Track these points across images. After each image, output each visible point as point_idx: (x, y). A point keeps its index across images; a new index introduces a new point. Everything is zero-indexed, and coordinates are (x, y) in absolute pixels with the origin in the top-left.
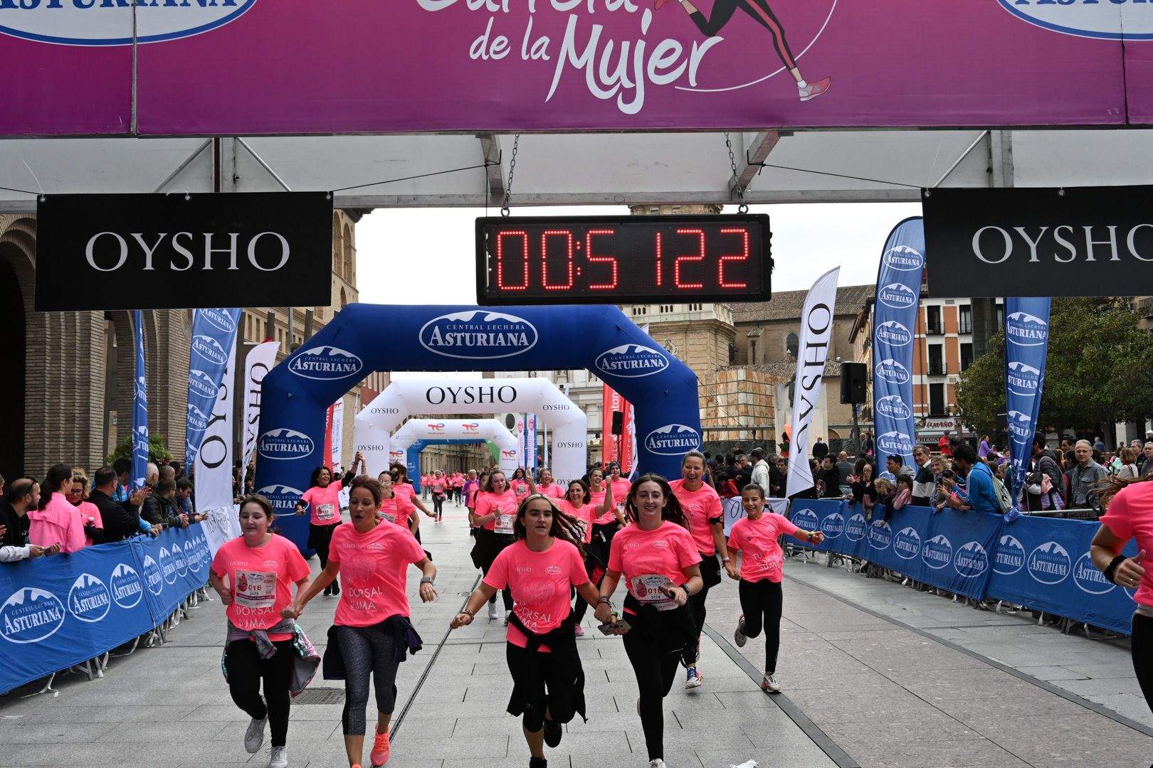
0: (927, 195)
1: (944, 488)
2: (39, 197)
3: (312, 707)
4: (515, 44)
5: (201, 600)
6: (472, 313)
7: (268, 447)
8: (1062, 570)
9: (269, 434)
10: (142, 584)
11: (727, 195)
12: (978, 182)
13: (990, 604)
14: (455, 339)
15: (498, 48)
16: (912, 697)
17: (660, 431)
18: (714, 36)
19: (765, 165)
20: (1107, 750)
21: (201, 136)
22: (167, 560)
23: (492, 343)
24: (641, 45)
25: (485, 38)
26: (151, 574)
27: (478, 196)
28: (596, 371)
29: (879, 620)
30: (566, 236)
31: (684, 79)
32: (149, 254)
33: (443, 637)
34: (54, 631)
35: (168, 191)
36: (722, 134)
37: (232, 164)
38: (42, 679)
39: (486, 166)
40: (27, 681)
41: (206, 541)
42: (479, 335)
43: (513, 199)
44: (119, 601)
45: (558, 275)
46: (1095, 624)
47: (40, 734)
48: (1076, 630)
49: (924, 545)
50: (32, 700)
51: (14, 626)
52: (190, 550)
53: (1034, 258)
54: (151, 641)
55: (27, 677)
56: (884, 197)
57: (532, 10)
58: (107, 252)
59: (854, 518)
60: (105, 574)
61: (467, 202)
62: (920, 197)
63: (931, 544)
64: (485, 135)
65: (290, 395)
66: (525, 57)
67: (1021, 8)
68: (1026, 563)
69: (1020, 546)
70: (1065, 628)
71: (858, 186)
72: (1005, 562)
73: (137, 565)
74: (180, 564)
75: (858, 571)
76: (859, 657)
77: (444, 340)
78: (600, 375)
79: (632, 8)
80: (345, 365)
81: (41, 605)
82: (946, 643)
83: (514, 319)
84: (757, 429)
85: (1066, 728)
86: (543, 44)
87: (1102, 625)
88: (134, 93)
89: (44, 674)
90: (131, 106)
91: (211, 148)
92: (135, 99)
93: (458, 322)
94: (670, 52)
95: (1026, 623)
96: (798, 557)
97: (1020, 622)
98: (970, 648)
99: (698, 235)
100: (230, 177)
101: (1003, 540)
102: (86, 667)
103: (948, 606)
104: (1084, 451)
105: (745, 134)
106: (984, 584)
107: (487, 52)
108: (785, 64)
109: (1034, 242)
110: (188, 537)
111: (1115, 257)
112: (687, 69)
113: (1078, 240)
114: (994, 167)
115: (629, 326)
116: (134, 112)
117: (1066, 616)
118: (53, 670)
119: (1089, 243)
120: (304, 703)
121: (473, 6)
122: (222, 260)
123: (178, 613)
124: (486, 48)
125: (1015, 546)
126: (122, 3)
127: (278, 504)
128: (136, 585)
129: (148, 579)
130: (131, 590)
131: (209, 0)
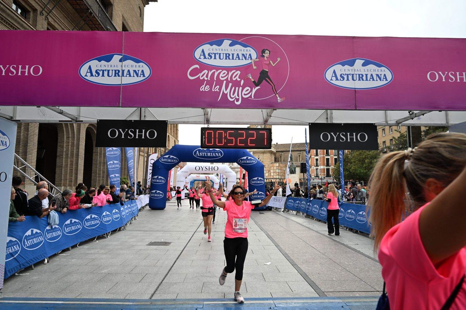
0: (310, 124)
1: (325, 195)
2: (98, 120)
3: (161, 246)
4: (211, 87)
5: (135, 219)
7: (154, 181)
8: (353, 217)
9: (154, 177)
10: (120, 214)
11: (263, 123)
12: (324, 121)
14: (202, 154)
15: (207, 88)
16: (312, 248)
17: (254, 179)
18: (258, 86)
19: (271, 116)
21: (136, 107)
22: (127, 209)
23: (212, 156)
24: (241, 88)
25: (204, 86)
27: (203, 122)
28: (238, 163)
29: (307, 229)
30: (223, 132)
31: (251, 96)
32: (123, 134)
34: (97, 226)
35: (128, 119)
36: (261, 110)
37: (144, 113)
39: (204, 115)
40: (90, 238)
41: (137, 204)
42: (208, 153)
43: (210, 123)
44: (114, 219)
45: (221, 142)
46: (360, 231)
47: (93, 251)
48: (356, 232)
51: (88, 224)
52: (133, 206)
53: (335, 140)
54: (122, 229)
56: (301, 124)
57: (215, 79)
58: (113, 133)
60: (111, 212)
61: (199, 123)
62: (308, 124)
63: (322, 210)
64: (203, 109)
65: (159, 167)
66: (213, 90)
67: (331, 81)
68: (344, 215)
69: (343, 211)
70: (354, 232)
71: (295, 121)
73: (119, 209)
74: (130, 210)
75: (304, 216)
76: (300, 238)
77: (199, 154)
78: (239, 164)
79: (239, 80)
80: (174, 160)
81: (94, 219)
83: (218, 150)
84: (281, 179)
85: (350, 256)
86: (217, 88)
87: (361, 231)
88: (121, 97)
89: (94, 236)
91: (139, 109)
93: (203, 150)
94: (248, 90)
96: (289, 212)
97: (343, 230)
99: (254, 133)
100: (144, 116)
101: (339, 209)
102: (104, 234)
103: (325, 226)
107: (204, 89)
108: (275, 94)
109: (335, 136)
110: (132, 203)
111: (355, 141)
112: (251, 94)
113: (346, 136)
114: (328, 118)
115: (247, 151)
116: (121, 101)
117: (354, 228)
118: (97, 236)
119: (349, 137)
120: (159, 245)
121: (201, 78)
122: (140, 136)
123: (129, 222)
124: (204, 88)
125: (342, 211)
126: (119, 76)
127: (156, 195)
128: (119, 215)
129: (122, 213)
130: (117, 216)
131: (139, 76)
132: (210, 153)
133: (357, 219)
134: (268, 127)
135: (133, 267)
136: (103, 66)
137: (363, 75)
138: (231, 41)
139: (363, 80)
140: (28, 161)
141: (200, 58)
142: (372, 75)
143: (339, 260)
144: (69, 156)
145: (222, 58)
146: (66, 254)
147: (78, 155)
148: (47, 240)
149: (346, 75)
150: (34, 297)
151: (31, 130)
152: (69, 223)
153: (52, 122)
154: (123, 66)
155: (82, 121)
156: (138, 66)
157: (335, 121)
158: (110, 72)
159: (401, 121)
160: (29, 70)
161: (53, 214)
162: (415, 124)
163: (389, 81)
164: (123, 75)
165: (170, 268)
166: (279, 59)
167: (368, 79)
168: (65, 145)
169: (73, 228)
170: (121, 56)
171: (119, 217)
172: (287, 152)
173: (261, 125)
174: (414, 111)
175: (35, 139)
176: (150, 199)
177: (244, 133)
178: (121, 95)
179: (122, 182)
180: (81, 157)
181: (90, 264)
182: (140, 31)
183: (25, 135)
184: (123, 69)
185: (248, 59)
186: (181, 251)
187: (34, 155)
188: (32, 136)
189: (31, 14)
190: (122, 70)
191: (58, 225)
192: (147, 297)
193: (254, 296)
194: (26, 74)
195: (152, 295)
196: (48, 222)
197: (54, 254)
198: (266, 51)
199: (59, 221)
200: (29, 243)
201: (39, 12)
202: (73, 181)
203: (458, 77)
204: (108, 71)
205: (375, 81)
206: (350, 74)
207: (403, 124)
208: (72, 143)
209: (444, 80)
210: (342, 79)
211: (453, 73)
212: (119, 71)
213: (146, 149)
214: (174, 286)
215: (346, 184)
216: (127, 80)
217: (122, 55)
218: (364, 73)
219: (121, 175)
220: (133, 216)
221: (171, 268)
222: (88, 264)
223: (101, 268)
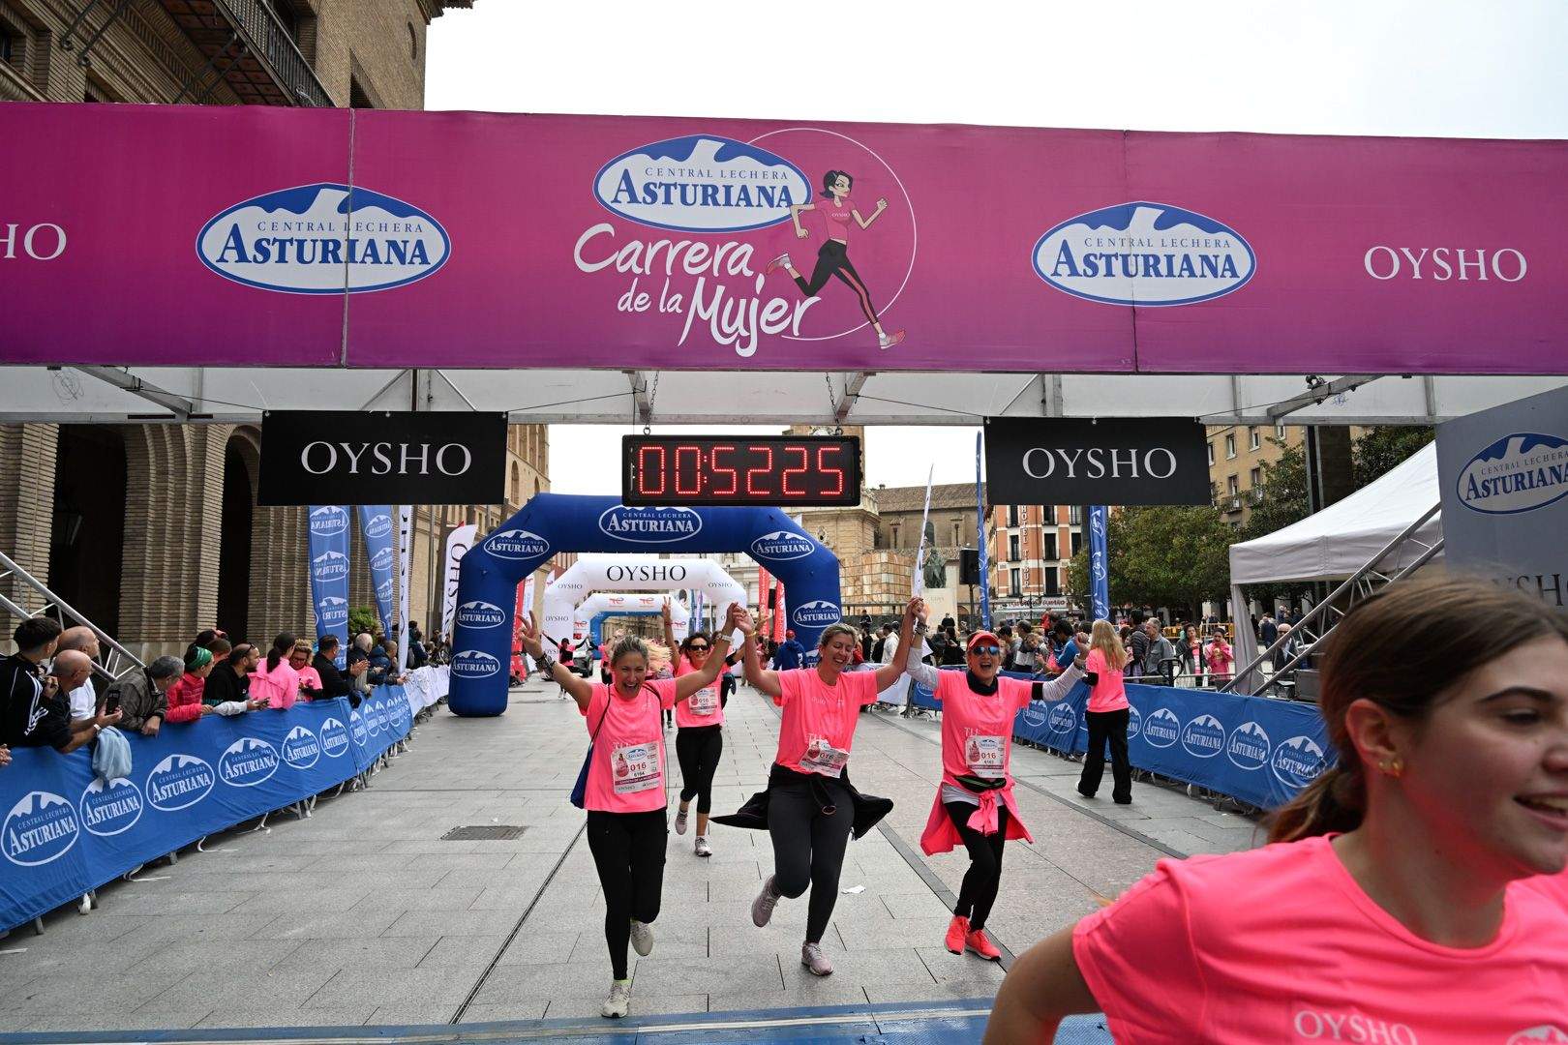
0: (988, 422)
1: (1040, 657)
2: (264, 412)
3: (492, 841)
4: (655, 300)
5: (400, 751)
7: (465, 617)
9: (466, 606)
11: (831, 420)
12: (1034, 412)
13: (1076, 756)
15: (641, 303)
17: (806, 606)
18: (812, 295)
19: (858, 396)
21: (399, 368)
22: (371, 716)
24: (755, 302)
25: (630, 294)
26: (357, 727)
27: (629, 416)
30: (695, 452)
31: (789, 330)
32: (354, 460)
34: (269, 776)
35: (372, 409)
36: (824, 374)
37: (427, 386)
38: (257, 818)
39: (634, 393)
40: (243, 819)
41: (407, 700)
42: (651, 522)
43: (653, 419)
44: (327, 751)
45: (688, 483)
47: (253, 865)
50: (249, 836)
51: (235, 772)
52: (392, 707)
53: (1071, 474)
54: (355, 786)
55: (240, 815)
56: (958, 421)
57: (669, 273)
58: (319, 458)
61: (619, 422)
62: (982, 421)
64: (630, 372)
65: (484, 572)
66: (662, 310)
67: (1055, 279)
71: (939, 413)
73: (345, 719)
74: (382, 719)
77: (621, 526)
78: (755, 557)
79: (748, 273)
80: (534, 547)
81: (258, 753)
82: (1039, 790)
85: (1124, 859)
86: (676, 301)
87: (1164, 774)
88: (346, 333)
89: (258, 813)
90: (341, 344)
91: (409, 374)
92: (345, 337)
93: (632, 511)
94: (778, 308)
96: (923, 716)
98: (1056, 793)
99: (802, 453)
100: (426, 399)
102: (294, 805)
103: (1042, 758)
107: (632, 305)
108: (869, 319)
109: (1072, 461)
110: (390, 696)
111: (1135, 474)
112: (791, 323)
113: (1106, 460)
114: (1048, 400)
115: (781, 515)
116: (345, 348)
117: (1137, 766)
118: (267, 811)
119: (1115, 463)
120: (484, 838)
121: (622, 269)
122: (415, 466)
123: (380, 762)
124: (630, 302)
126: (337, 260)
127: (472, 667)
128: (344, 736)
129: (353, 732)
130: (337, 741)
131: (408, 259)
132: (658, 520)
133: (1148, 736)
134: (847, 432)
135: (395, 916)
136: (281, 226)
137: (1157, 259)
138: (722, 144)
139: (1158, 274)
140: (23, 557)
141: (616, 200)
142: (1186, 258)
143: (1088, 872)
144: (168, 536)
145: (690, 199)
146: (158, 876)
147: (197, 533)
148: (90, 830)
149: (1104, 258)
150: (43, 1031)
151: (31, 448)
152: (168, 769)
153: (102, 420)
154: (353, 226)
155: (210, 416)
156: (402, 227)
157: (1070, 412)
158: (308, 247)
159: (1282, 410)
160: (19, 241)
161: (111, 743)
162: (1328, 417)
163: (1240, 279)
164: (351, 257)
165: (521, 914)
166: (882, 205)
167: (1176, 271)
168: (151, 499)
169: (183, 787)
170: (347, 194)
171: (345, 744)
172: (918, 516)
173: (826, 424)
174: (1324, 377)
175: (45, 478)
176: (455, 681)
177: (767, 452)
178: (346, 327)
179: (356, 627)
180: (210, 539)
181: (244, 909)
182: (413, 108)
183: (12, 467)
184: (351, 238)
185: (779, 206)
186: (559, 857)
187: (43, 534)
188: (36, 471)
189: (29, 44)
190: (348, 240)
191: (127, 777)
192: (442, 1016)
193: (806, 1003)
194: (10, 254)
195: (462, 1011)
196: (94, 767)
197: (112, 877)
198: (841, 177)
199: (133, 763)
200: (25, 842)
201: (55, 39)
202: (181, 623)
203: (1462, 264)
204: (301, 243)
205: (1195, 276)
206: (1116, 256)
207: (1287, 418)
208: (176, 490)
209: (1417, 275)
210: (1090, 272)
211: (1446, 251)
212: (337, 244)
213: (437, 509)
214: (537, 977)
216: (365, 276)
217: (346, 189)
218: (1161, 253)
219: (350, 601)
220: (394, 740)
221: (527, 913)
222: (238, 909)
223: (280, 921)
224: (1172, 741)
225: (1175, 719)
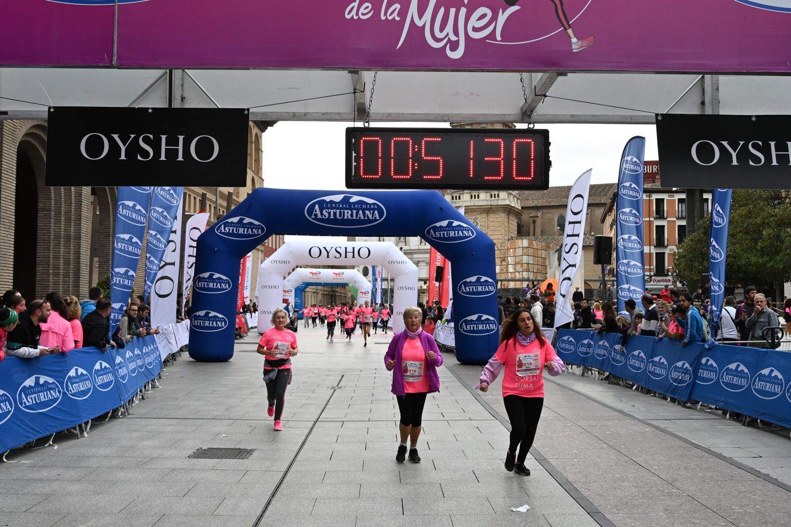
0: (660, 118)
2: (50, 108)
3: (227, 460)
4: (377, 9)
5: (154, 387)
6: (342, 196)
7: (201, 284)
8: (744, 382)
9: (202, 275)
11: (519, 118)
12: (694, 110)
13: (693, 404)
14: (329, 213)
15: (365, 11)
16: (638, 467)
17: (468, 280)
18: (514, 5)
19: (547, 96)
20: (771, 506)
21: (159, 69)
22: (131, 360)
23: (354, 217)
24: (463, 11)
25: (356, 4)
26: (120, 368)
27: (348, 114)
28: (425, 238)
29: (616, 413)
30: (408, 141)
31: (492, 35)
32: (123, 149)
33: (317, 417)
34: (55, 405)
35: (137, 106)
36: (517, 75)
37: (180, 88)
38: (46, 437)
39: (355, 93)
40: (36, 438)
41: (157, 348)
43: (372, 116)
44: (98, 386)
45: (401, 168)
46: (763, 418)
47: (44, 474)
48: (752, 423)
49: (648, 362)
50: (39, 451)
51: (29, 401)
52: (147, 353)
53: (734, 162)
54: (120, 413)
55: (35, 435)
56: (629, 120)
58: (95, 146)
59: (601, 343)
60: (89, 368)
61: (341, 118)
62: (654, 120)
63: (653, 362)
64: (356, 72)
65: (216, 249)
66: (383, 18)
68: (719, 377)
69: (715, 365)
70: (744, 422)
71: (610, 112)
72: (705, 376)
73: (111, 362)
74: (140, 362)
75: (602, 380)
76: (601, 438)
77: (322, 214)
78: (428, 241)
80: (254, 230)
81: (46, 387)
82: (662, 430)
83: (370, 201)
84: (535, 280)
85: (744, 490)
86: (396, 9)
87: (767, 420)
88: (116, 38)
89: (48, 433)
90: (113, 47)
91: (166, 77)
92: (116, 41)
93: (332, 202)
94: (484, 16)
95: (718, 418)
97: (714, 417)
99: (500, 143)
100: (179, 98)
101: (704, 361)
102: (76, 430)
103: (664, 405)
104: (761, 302)
105: (533, 74)
106: (689, 390)
107: (357, 14)
108: (563, 26)
109: (735, 152)
110: (145, 345)
112: (495, 28)
114: (706, 100)
116: (115, 51)
117: (745, 413)
118: (54, 431)
120: (222, 458)
122: (172, 154)
123: (138, 395)
124: (356, 11)
125: (711, 365)
127: (207, 323)
128: (110, 375)
129: (118, 372)
130: (106, 378)
132: (351, 210)
133: (755, 389)
135: (156, 519)
143: (715, 501)
155: (5, 113)
157: (726, 111)
165: (255, 520)
171: (113, 380)
176: (194, 333)
177: (469, 143)
178: (116, 32)
180: (6, 221)
181: (39, 508)
186: (281, 475)
215: (729, 291)
220: (149, 378)
221: (259, 519)
222: (34, 509)
223: (67, 520)
224: (778, 394)
225: (780, 376)
